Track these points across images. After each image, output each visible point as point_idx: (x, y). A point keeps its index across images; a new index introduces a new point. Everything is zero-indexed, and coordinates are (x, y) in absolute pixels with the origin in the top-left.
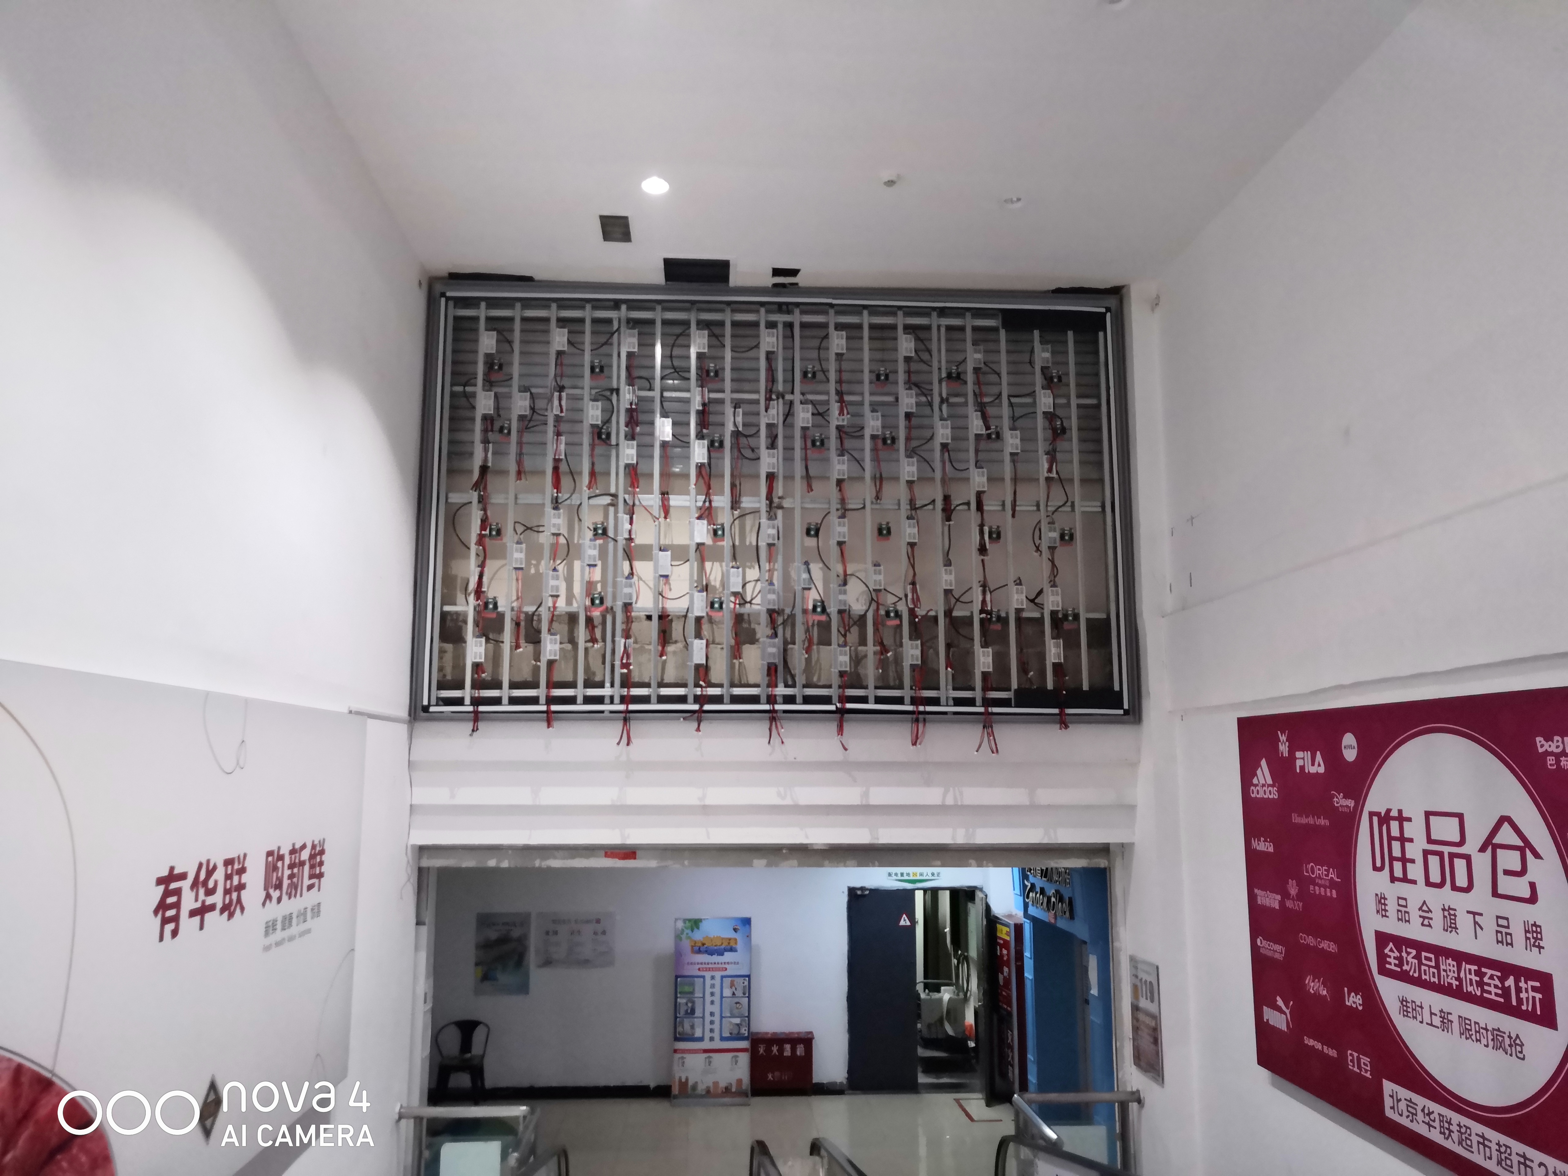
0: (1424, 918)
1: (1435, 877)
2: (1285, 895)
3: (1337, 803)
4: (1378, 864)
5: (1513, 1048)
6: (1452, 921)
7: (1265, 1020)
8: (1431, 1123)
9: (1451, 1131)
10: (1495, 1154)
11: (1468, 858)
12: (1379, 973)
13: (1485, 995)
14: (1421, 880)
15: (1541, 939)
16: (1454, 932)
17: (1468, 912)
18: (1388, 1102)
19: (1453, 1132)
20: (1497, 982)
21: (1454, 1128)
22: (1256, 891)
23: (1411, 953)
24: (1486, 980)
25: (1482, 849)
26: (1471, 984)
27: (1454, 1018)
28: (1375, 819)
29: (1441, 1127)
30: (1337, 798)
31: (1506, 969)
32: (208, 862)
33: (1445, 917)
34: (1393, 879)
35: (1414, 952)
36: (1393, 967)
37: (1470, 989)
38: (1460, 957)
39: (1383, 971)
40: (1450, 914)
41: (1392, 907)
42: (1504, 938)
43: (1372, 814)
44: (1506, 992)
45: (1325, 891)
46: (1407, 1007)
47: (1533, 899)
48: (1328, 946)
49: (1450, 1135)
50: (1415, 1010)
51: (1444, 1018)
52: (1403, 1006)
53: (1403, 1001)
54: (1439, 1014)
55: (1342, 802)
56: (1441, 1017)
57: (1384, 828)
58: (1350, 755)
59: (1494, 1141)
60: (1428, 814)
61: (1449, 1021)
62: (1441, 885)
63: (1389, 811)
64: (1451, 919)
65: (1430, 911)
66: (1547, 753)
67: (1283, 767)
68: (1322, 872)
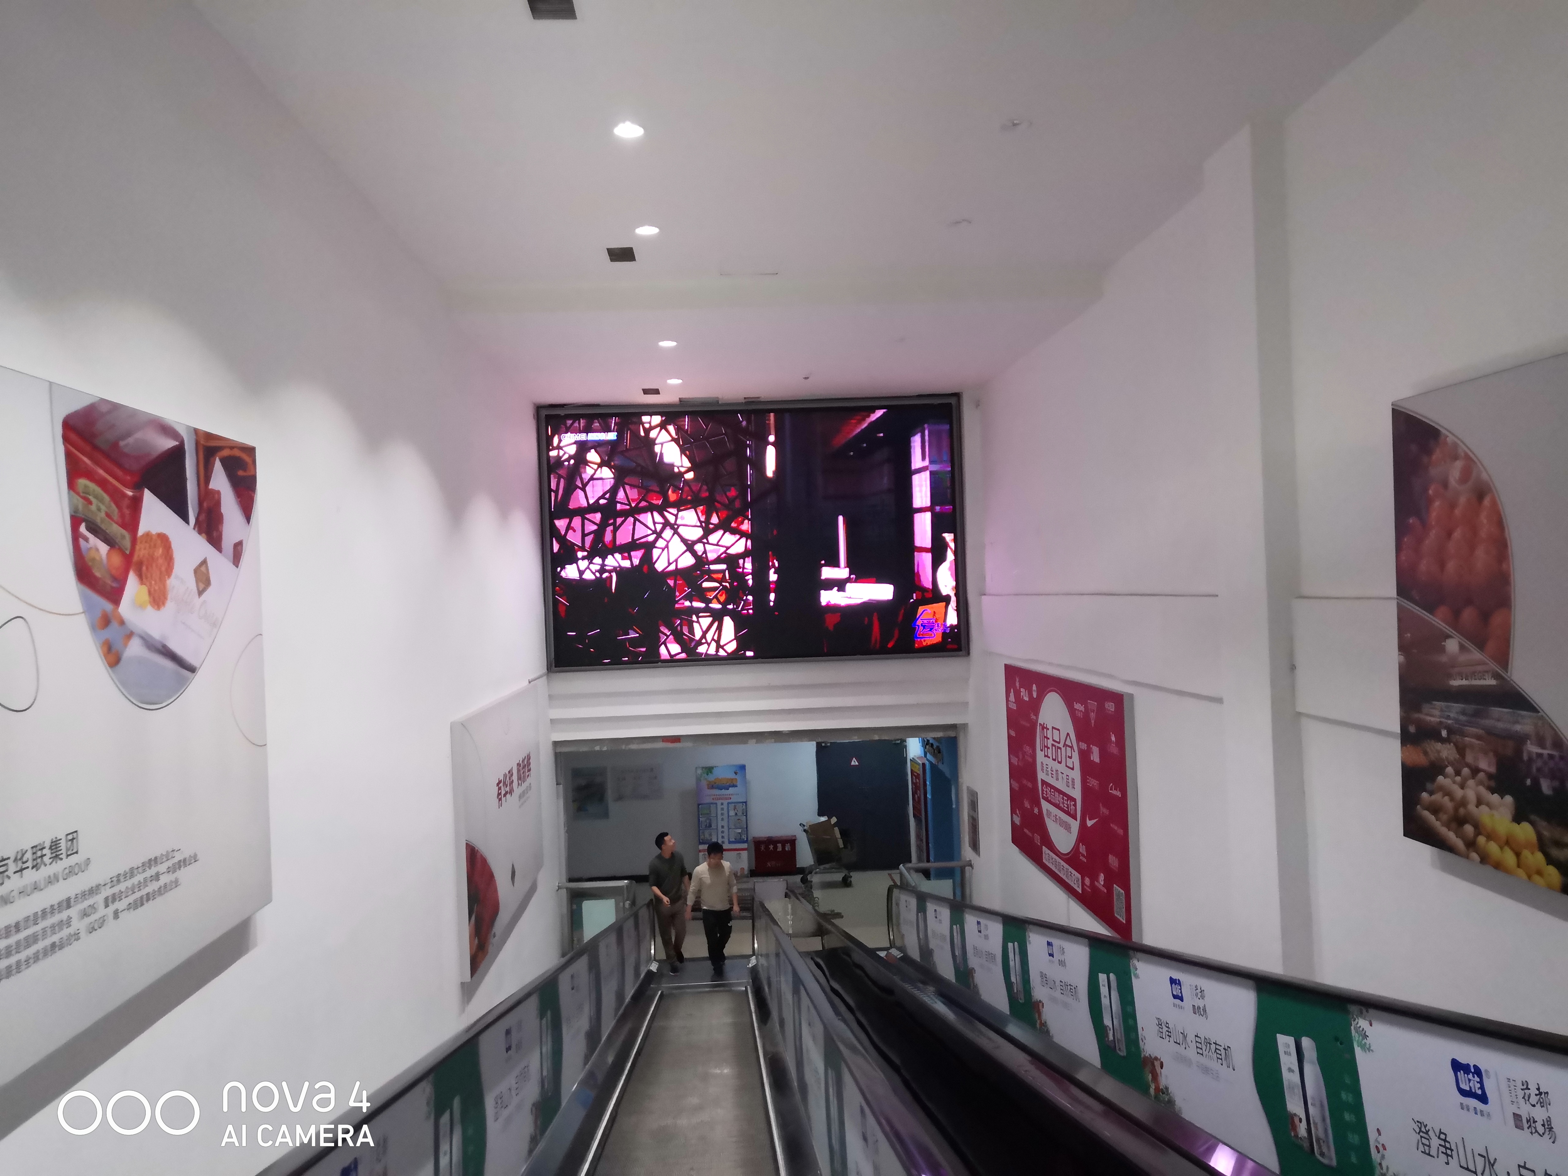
0: (1051, 774)
1: (1054, 758)
2: (1018, 758)
3: (1032, 717)
4: (1041, 748)
5: (1067, 827)
6: (1058, 776)
7: (1013, 819)
8: (1052, 863)
10: (1065, 872)
11: (1060, 748)
12: (1042, 798)
13: (1064, 808)
14: (1051, 758)
15: (1074, 786)
16: (1058, 781)
17: (1061, 773)
18: (1043, 855)
20: (1066, 802)
21: (1057, 864)
22: (1011, 756)
24: (1064, 801)
25: (1064, 747)
26: (1061, 803)
27: (1057, 817)
28: (1041, 726)
29: (1054, 864)
30: (1031, 714)
31: (1068, 797)
32: (506, 773)
33: (1055, 774)
34: (1045, 756)
35: (1049, 789)
36: (1044, 795)
37: (1061, 805)
38: (1060, 792)
39: (1044, 798)
40: (1057, 773)
41: (1045, 768)
42: (1067, 784)
43: (1040, 724)
44: (1068, 806)
45: (1029, 758)
46: (1048, 813)
47: (1073, 769)
48: (1030, 785)
49: (1056, 867)
53: (1047, 810)
54: (1052, 814)
55: (1034, 717)
56: (1055, 817)
57: (1043, 731)
58: (1035, 695)
59: (1064, 865)
60: (1053, 728)
61: (1056, 819)
62: (1054, 760)
63: (1044, 724)
65: (1053, 771)
66: (1076, 709)
67: (1017, 694)
68: (1027, 749)
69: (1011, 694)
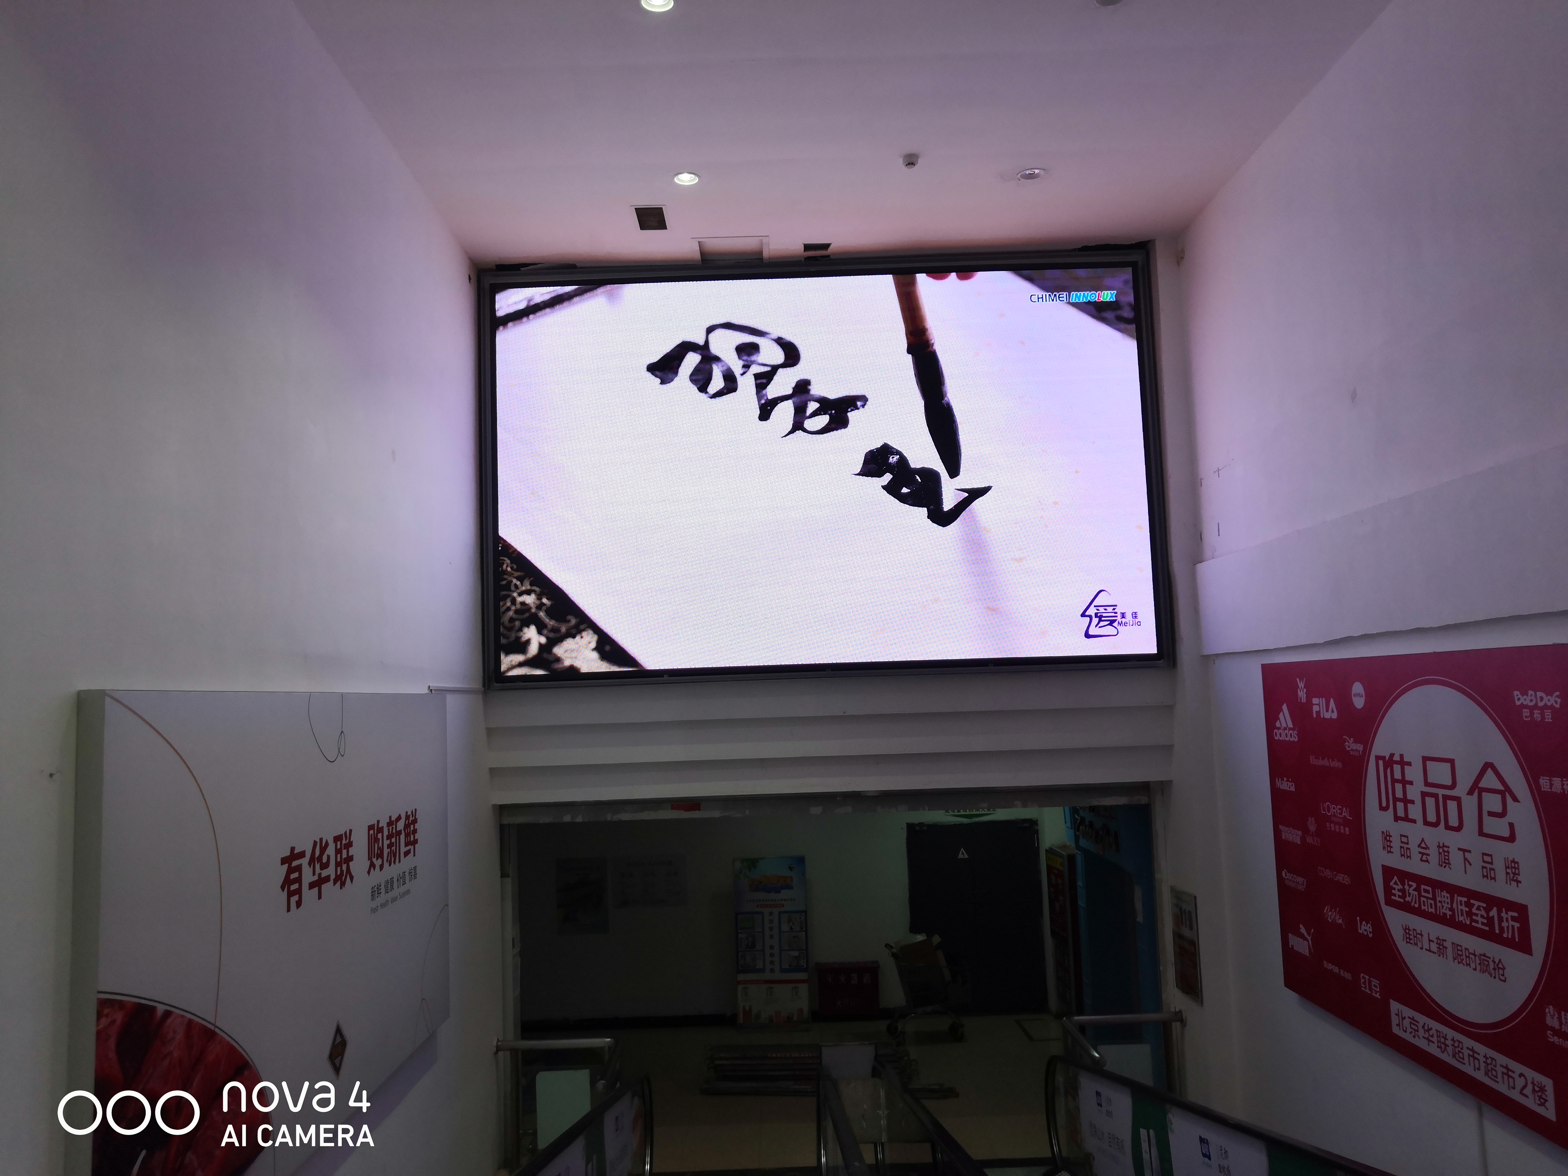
0: (1423, 854)
1: (1431, 817)
2: (1305, 831)
3: (1349, 747)
4: (1384, 805)
5: (1497, 971)
6: (1447, 857)
7: (1290, 946)
8: (1430, 1038)
9: (1446, 1045)
10: (1483, 1065)
11: (1458, 799)
12: (1386, 904)
13: (1474, 924)
14: (1420, 821)
15: (1519, 874)
16: (1447, 867)
17: (1459, 849)
18: (1395, 1020)
19: (1448, 1046)
20: (1483, 913)
21: (1449, 1042)
22: (1280, 826)
23: (1412, 886)
24: (1474, 910)
25: (1470, 793)
26: (1462, 915)
27: (1448, 944)
28: (1381, 762)
29: (1438, 1042)
30: (1348, 742)
31: (1491, 901)
32: (321, 839)
33: (1440, 853)
34: (1397, 818)
35: (1414, 885)
36: (1397, 899)
37: (1461, 918)
38: (1454, 890)
39: (1390, 902)
40: (1444, 851)
41: (1396, 844)
42: (1488, 874)
43: (1378, 758)
44: (1490, 921)
45: (1340, 828)
46: (1410, 935)
47: (1512, 838)
48: (1343, 878)
49: (1445, 1048)
50: (1416, 937)
51: (1439, 944)
52: (1406, 933)
53: (1406, 929)
54: (1435, 941)
55: (1353, 746)
56: (1437, 943)
57: (1389, 771)
58: (1359, 703)
59: (1482, 1054)
60: (1425, 759)
61: (1444, 947)
62: (1436, 825)
63: (1392, 755)
64: (1445, 855)
65: (1427, 848)
66: (1523, 706)
67: (1301, 713)
68: (1336, 811)
69: (1281, 716)
